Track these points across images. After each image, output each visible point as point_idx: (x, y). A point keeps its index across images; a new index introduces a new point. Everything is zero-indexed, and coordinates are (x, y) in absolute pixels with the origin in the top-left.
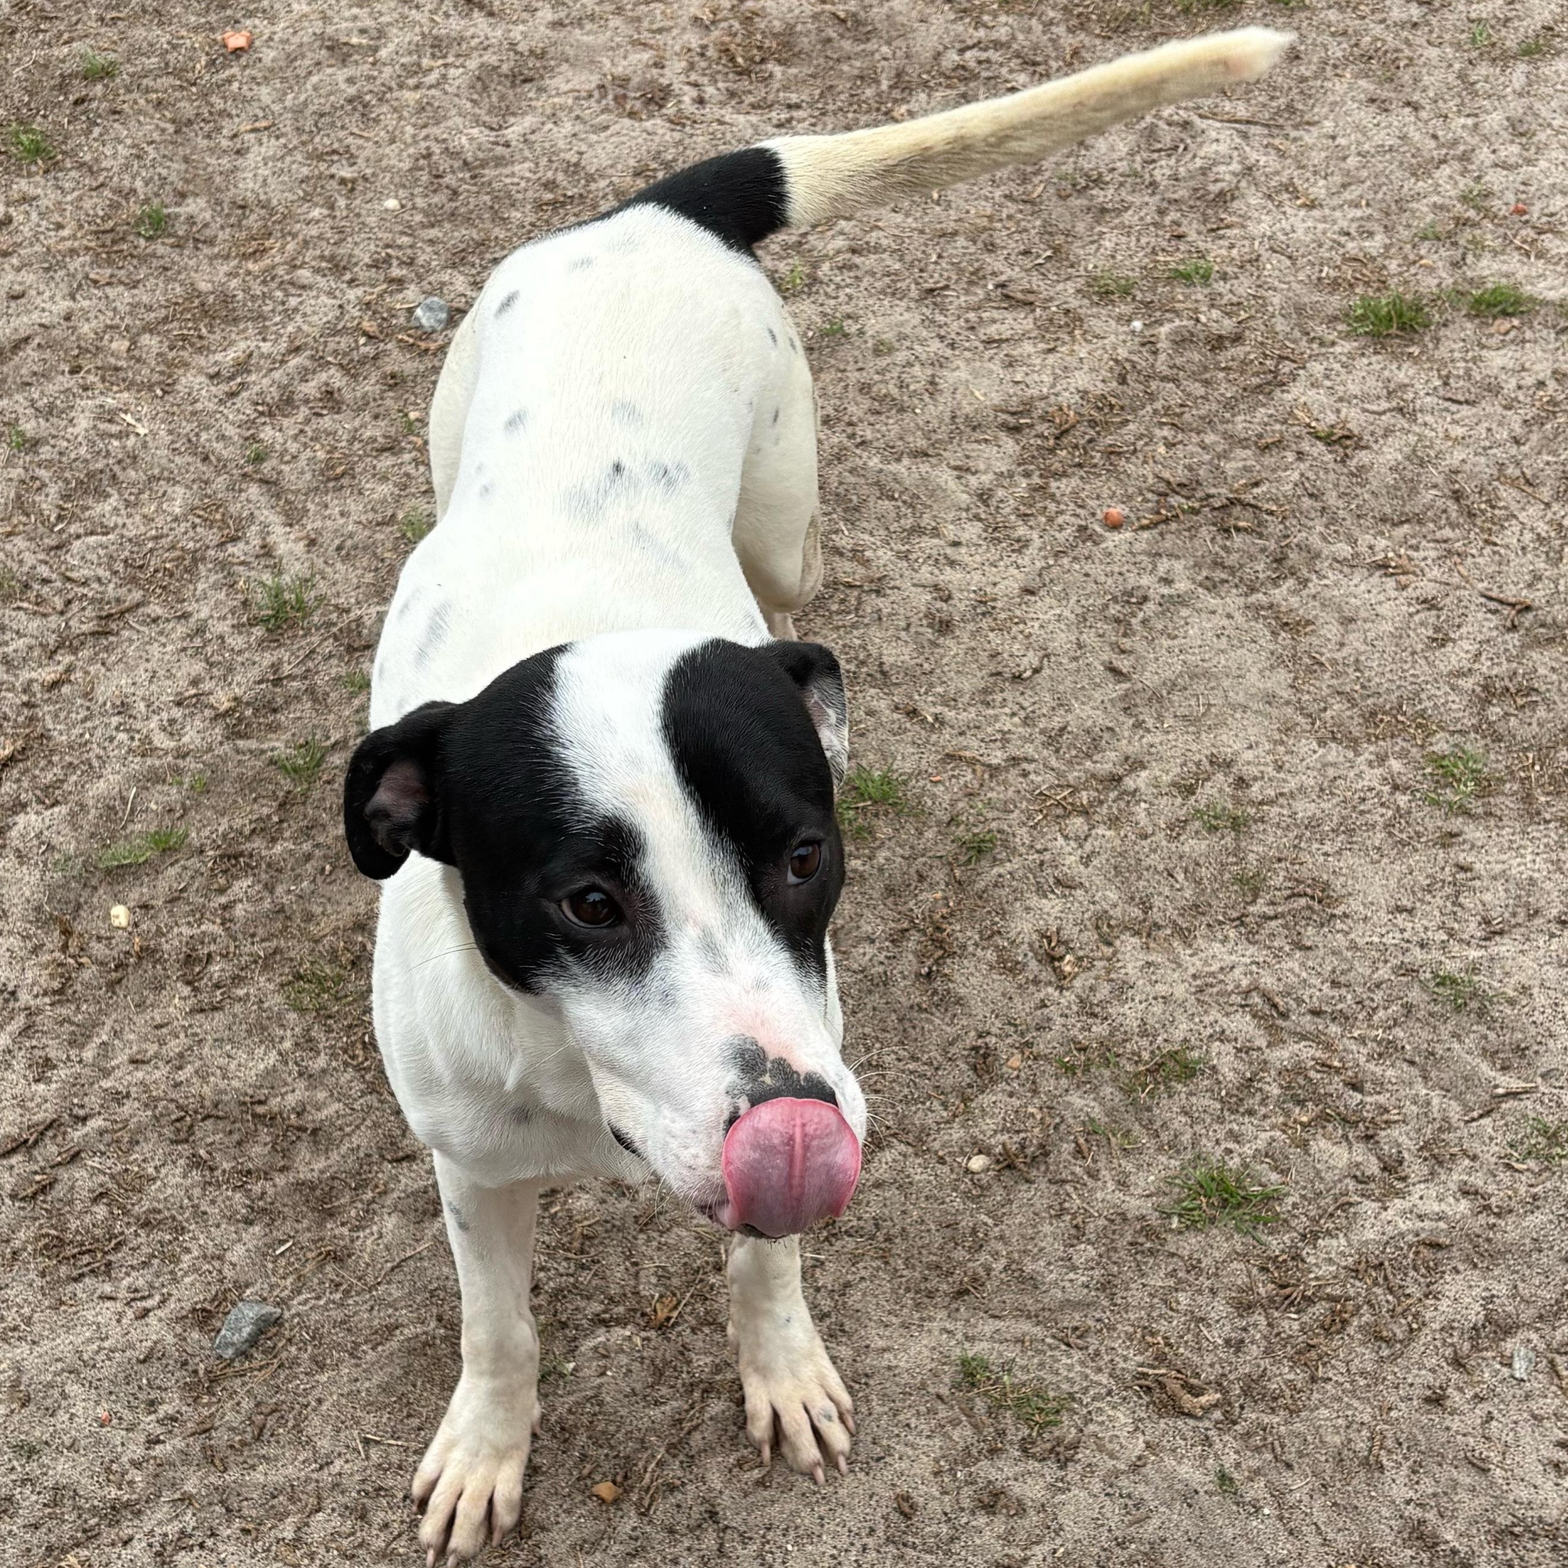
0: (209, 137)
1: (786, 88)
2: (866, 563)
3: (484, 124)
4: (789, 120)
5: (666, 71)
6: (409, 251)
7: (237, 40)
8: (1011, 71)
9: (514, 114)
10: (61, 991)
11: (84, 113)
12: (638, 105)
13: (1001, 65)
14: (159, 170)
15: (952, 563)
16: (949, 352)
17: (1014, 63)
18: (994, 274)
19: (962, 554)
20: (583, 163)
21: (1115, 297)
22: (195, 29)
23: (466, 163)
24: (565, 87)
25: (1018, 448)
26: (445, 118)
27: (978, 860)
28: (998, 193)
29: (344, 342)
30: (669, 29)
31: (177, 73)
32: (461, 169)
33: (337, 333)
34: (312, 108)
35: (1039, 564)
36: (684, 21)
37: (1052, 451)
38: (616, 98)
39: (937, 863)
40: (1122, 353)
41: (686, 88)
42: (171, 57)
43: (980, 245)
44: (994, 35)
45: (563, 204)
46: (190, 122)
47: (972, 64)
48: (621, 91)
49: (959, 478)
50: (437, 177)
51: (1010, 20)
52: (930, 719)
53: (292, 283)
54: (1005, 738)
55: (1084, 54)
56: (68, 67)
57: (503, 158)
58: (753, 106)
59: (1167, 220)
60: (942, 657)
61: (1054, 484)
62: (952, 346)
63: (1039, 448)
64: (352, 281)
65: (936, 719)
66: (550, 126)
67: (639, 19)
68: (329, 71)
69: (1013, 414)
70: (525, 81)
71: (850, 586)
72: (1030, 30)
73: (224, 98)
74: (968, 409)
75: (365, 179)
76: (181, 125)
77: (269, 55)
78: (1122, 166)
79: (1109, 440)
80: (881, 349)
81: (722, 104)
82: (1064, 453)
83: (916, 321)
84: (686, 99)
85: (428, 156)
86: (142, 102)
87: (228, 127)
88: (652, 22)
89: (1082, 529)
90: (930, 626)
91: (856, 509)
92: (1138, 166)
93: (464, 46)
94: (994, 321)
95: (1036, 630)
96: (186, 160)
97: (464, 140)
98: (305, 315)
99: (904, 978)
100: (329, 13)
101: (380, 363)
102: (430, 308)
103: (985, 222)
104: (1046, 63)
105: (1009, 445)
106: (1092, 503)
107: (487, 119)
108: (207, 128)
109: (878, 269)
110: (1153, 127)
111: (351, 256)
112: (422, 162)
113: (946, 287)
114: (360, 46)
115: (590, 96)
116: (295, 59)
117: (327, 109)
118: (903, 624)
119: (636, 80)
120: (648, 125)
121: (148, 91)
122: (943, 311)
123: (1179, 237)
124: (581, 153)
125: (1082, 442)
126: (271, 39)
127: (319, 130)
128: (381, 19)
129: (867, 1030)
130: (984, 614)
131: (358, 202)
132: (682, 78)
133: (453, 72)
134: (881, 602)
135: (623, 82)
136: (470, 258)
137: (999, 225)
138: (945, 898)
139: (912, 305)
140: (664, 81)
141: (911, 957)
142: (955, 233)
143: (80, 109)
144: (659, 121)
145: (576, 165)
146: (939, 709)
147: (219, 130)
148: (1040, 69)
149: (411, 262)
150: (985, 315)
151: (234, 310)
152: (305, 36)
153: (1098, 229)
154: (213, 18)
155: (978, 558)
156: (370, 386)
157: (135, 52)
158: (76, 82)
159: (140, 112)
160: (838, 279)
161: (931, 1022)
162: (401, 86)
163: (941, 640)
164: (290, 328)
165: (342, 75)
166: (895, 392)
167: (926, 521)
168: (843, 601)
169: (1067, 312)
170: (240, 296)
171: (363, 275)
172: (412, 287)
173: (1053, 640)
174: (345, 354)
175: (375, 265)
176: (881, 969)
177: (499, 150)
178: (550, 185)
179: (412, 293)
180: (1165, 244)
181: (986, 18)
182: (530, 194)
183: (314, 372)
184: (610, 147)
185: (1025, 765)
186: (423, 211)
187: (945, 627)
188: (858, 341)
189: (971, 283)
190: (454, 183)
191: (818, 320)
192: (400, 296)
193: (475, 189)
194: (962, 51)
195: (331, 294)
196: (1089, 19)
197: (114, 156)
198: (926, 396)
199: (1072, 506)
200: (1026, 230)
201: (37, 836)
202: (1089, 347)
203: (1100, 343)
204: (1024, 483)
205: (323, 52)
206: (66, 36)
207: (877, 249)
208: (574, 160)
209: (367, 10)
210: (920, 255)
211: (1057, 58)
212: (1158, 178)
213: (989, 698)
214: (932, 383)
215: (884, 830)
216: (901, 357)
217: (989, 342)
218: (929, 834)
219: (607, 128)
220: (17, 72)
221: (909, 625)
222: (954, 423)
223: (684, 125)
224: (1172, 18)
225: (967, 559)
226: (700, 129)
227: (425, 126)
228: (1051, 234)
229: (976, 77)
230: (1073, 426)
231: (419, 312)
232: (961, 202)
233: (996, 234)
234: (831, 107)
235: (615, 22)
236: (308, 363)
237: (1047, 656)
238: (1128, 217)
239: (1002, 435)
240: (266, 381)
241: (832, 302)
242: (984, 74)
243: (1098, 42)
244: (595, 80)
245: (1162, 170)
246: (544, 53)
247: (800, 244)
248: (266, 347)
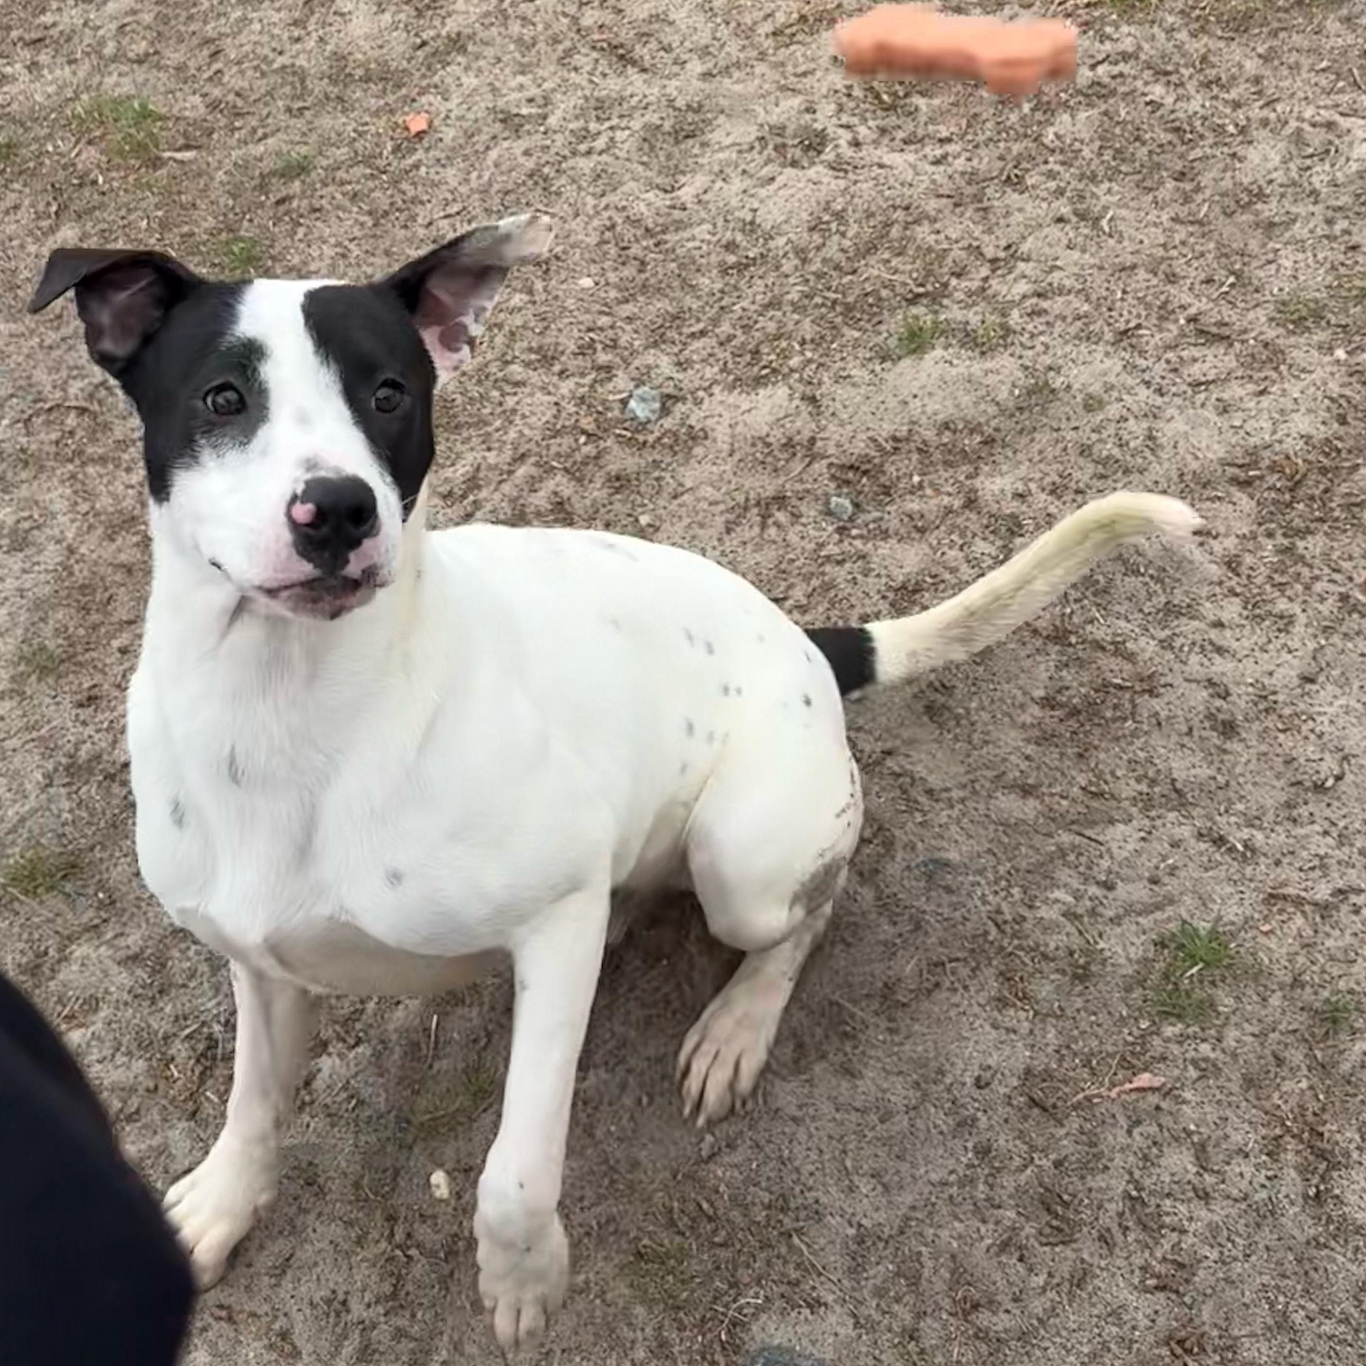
0: (405, 227)
1: (932, 120)
2: (1130, 657)
3: (658, 187)
4: (945, 157)
5: (818, 115)
6: (610, 333)
7: (418, 124)
8: (1146, 83)
9: (683, 173)
10: (394, 1295)
11: (287, 213)
12: (798, 153)
13: (1135, 78)
14: (364, 268)
15: (1220, 650)
16: (1159, 401)
17: (1147, 74)
18: (1183, 307)
19: (1226, 638)
20: (758, 221)
21: (1308, 324)
22: (377, 114)
23: (647, 230)
24: (728, 141)
25: (1253, 503)
26: (621, 183)
27: (1336, 1033)
28: (1165, 217)
29: (566, 442)
30: (812, 72)
31: (368, 160)
32: (644, 238)
33: (557, 434)
34: (496, 187)
35: (1311, 645)
36: (825, 61)
37: (1289, 505)
38: (776, 148)
39: (1290, 1039)
40: (1334, 388)
41: (841, 131)
42: (358, 145)
43: (1161, 276)
44: (1121, 47)
45: (747, 266)
46: (386, 213)
47: (1106, 80)
48: (779, 140)
49: (1201, 544)
50: (624, 249)
51: (1133, 31)
52: (1240, 847)
53: (506, 380)
54: (1322, 864)
55: (1212, 58)
56: (268, 165)
57: (682, 221)
58: (905, 142)
59: (1338, 228)
60: (1234, 765)
61: (1301, 544)
62: (1160, 392)
63: (1275, 502)
64: (562, 372)
65: (1246, 846)
66: (719, 184)
67: (782, 64)
68: (506, 144)
69: (1240, 466)
70: (687, 137)
71: (1120, 688)
72: (1153, 38)
73: (414, 184)
74: (1195, 465)
75: (557, 258)
76: (379, 217)
77: (449, 134)
78: (1279, 176)
79: (1344, 488)
80: (1092, 404)
81: (876, 143)
82: (1301, 506)
83: (1118, 368)
84: (842, 142)
85: (612, 227)
86: (339, 196)
87: (423, 214)
88: (795, 66)
89: (1344, 598)
90: (1213, 728)
91: (1105, 591)
92: (1294, 174)
93: (625, 106)
94: (1195, 360)
95: (1326, 728)
96: (387, 253)
97: (643, 208)
98: (524, 417)
99: (1292, 1203)
100: (498, 84)
101: (602, 462)
102: (643, 399)
103: (1161, 252)
104: (1177, 71)
105: (1244, 501)
106: (1346, 565)
107: (659, 180)
108: (403, 217)
109: (1067, 312)
110: (1299, 132)
111: (557, 344)
112: (608, 235)
113: (1139, 326)
114: (530, 116)
115: (752, 148)
116: (473, 135)
117: (510, 187)
118: (1185, 729)
119: (791, 128)
120: (812, 173)
121: (342, 183)
122: (1142, 353)
123: (1354, 248)
124: (755, 211)
125: (1317, 492)
126: (447, 117)
127: (506, 208)
128: (546, 86)
129: (1266, 1279)
130: (1267, 711)
131: (553, 282)
132: (834, 120)
133: (620, 135)
134: (1156, 704)
135: (779, 130)
136: (669, 334)
137: (1174, 253)
138: (1311, 1088)
139: (1109, 348)
140: (818, 126)
141: (1293, 1173)
142: (1134, 267)
143: (282, 208)
144: (820, 168)
145: (752, 223)
146: (1245, 833)
147: (413, 218)
148: (1174, 78)
149: (614, 345)
150: (1184, 354)
151: (455, 416)
152: (479, 110)
153: (1271, 245)
154: (390, 98)
155: (1245, 643)
156: (597, 492)
157: (326, 142)
158: (274, 180)
159: (338, 207)
160: (1030, 327)
161: (1334, 1260)
162: (574, 153)
163: (1228, 746)
164: (512, 434)
165: (520, 146)
166: (1116, 452)
167: (1178, 598)
168: (1115, 707)
169: (1266, 345)
170: (459, 399)
171: (573, 364)
172: (620, 373)
173: (1345, 738)
174: (568, 456)
175: (581, 352)
176: (1263, 1194)
177: (677, 214)
178: (731, 247)
179: (622, 381)
180: (1341, 257)
181: (1108, 30)
182: (714, 259)
183: (541, 480)
184: (781, 203)
185: (1354, 899)
186: (617, 287)
187: (1229, 729)
188: (1066, 397)
189: (1161, 318)
190: (640, 254)
191: (1020, 374)
192: (610, 386)
193: (661, 257)
194: (1093, 67)
195: (544, 389)
196: (1208, 21)
197: (321, 257)
198: (1148, 454)
199: (1327, 571)
200: (1202, 255)
201: (345, 1088)
202: (1301, 385)
203: (1309, 378)
204: (1269, 545)
205: (498, 125)
206: (260, 132)
207: (1061, 291)
208: (749, 218)
209: (530, 76)
210: (1105, 293)
211: (1186, 66)
212: (1318, 186)
213: (1295, 813)
214: (1151, 438)
215: (1226, 1002)
216: (1114, 410)
217: (1196, 385)
218: (1275, 1000)
219: (773, 179)
220: (220, 175)
221: (1191, 729)
222: (1182, 481)
223: (846, 172)
224: (1286, 11)
225: (1235, 645)
226: (863, 174)
227: (603, 195)
228: (1226, 256)
229: (1113, 93)
230: (1305, 476)
231: (632, 404)
232: (1132, 232)
233: (1174, 263)
234: (981, 138)
235: (760, 68)
236: (534, 471)
237: (1345, 758)
238: (1298, 230)
239: (1233, 490)
240: (497, 496)
241: (1030, 353)
242: (1122, 89)
243: (1222, 44)
244: (753, 132)
245: (1320, 175)
246: (700, 106)
247: (984, 289)
248: (492, 457)
